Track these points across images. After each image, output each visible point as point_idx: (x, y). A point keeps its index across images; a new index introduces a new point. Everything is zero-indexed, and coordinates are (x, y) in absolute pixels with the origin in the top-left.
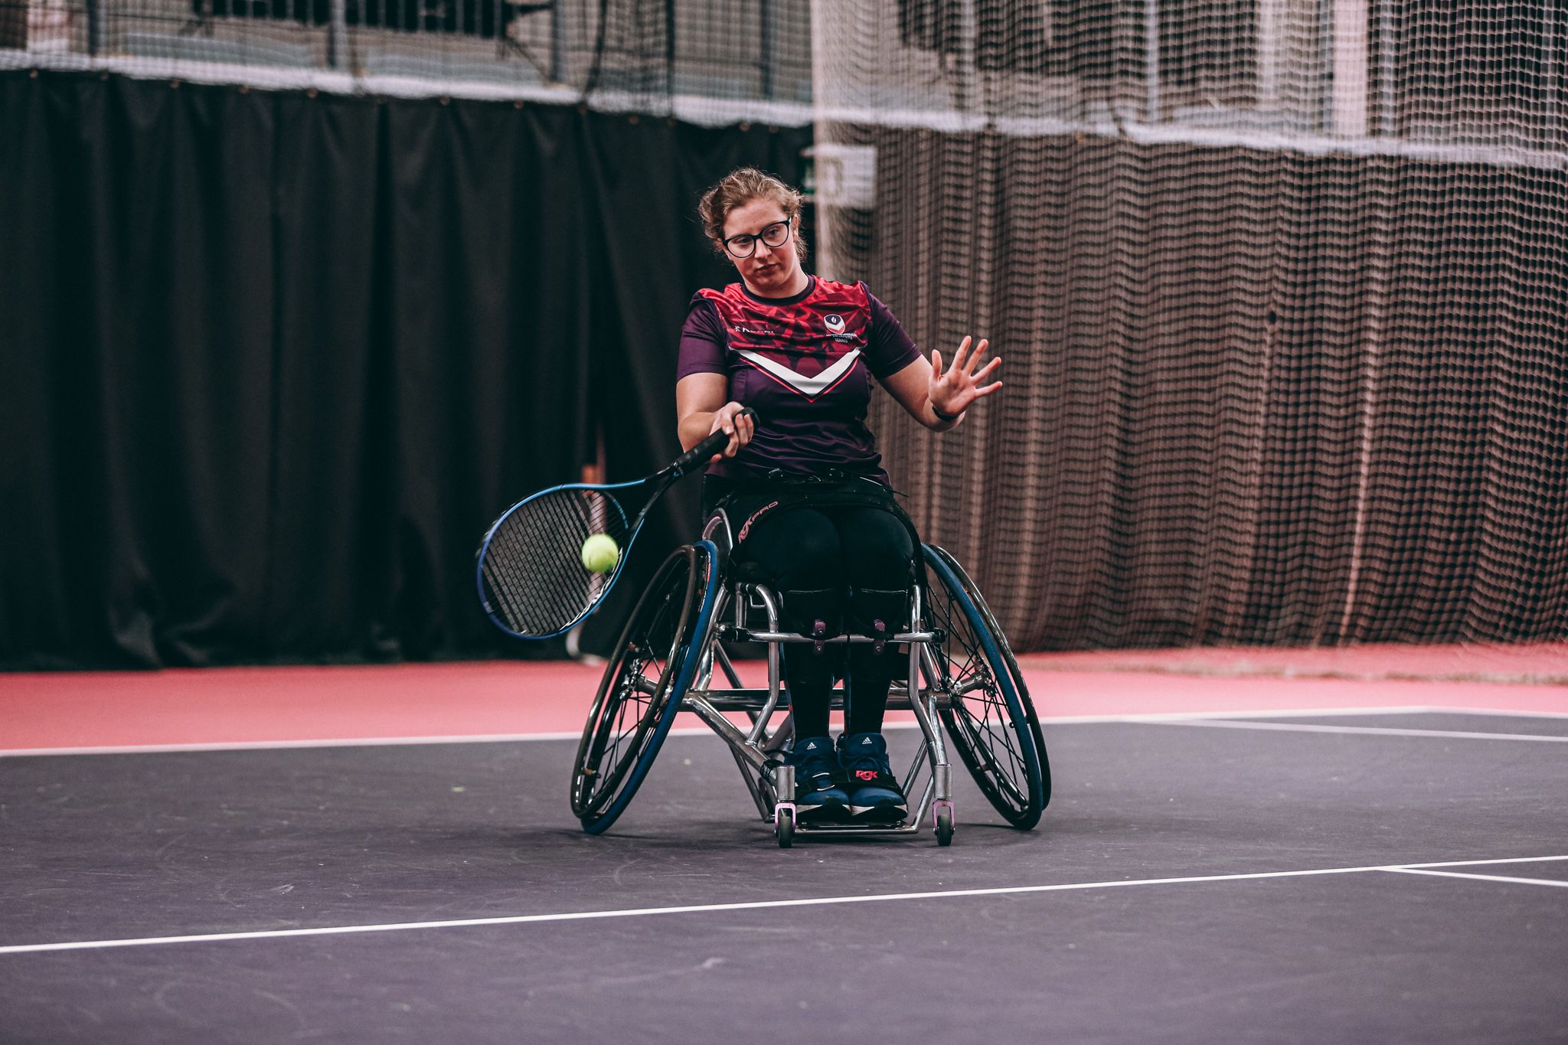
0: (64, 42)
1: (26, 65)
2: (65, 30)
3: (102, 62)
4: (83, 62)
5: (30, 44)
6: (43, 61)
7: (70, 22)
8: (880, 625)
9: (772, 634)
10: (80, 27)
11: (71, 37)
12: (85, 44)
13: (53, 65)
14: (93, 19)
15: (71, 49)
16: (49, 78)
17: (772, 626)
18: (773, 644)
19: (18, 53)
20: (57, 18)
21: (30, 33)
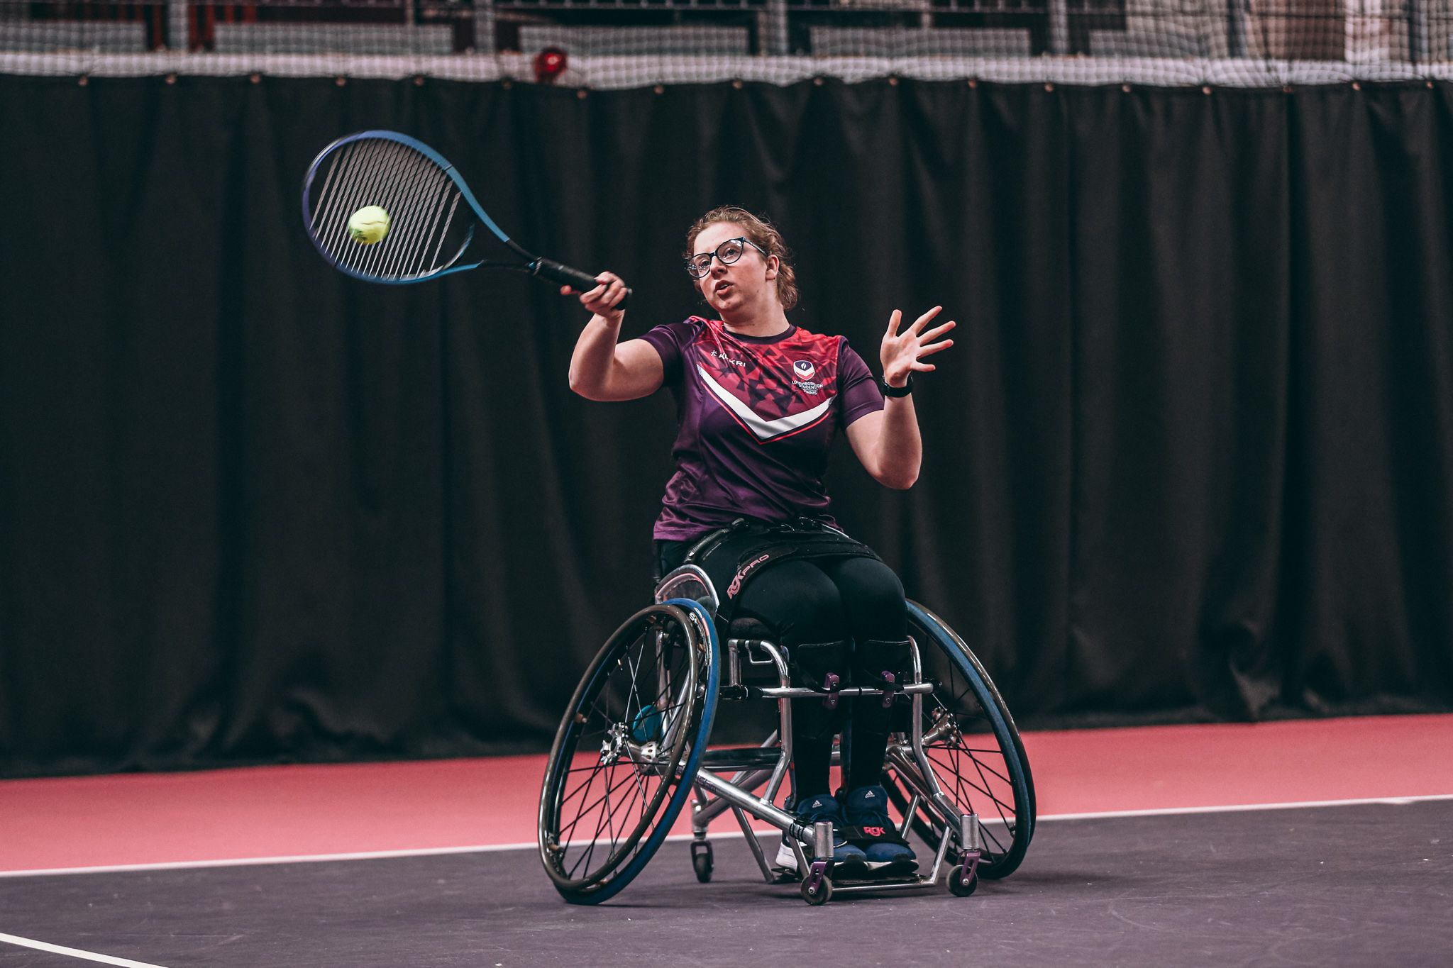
0: (1385, 51)
1: (1347, 77)
2: (1386, 38)
3: (1424, 70)
4: (1405, 71)
5: (1349, 54)
6: (1365, 73)
7: (1390, 30)
8: (890, 677)
9: (783, 689)
10: (1401, 33)
11: (1391, 45)
12: (1406, 52)
13: (1375, 76)
14: (1412, 23)
15: (1392, 58)
16: (1371, 88)
17: (783, 682)
18: (784, 700)
19: (1339, 65)
20: (1376, 26)
21: (1349, 42)
